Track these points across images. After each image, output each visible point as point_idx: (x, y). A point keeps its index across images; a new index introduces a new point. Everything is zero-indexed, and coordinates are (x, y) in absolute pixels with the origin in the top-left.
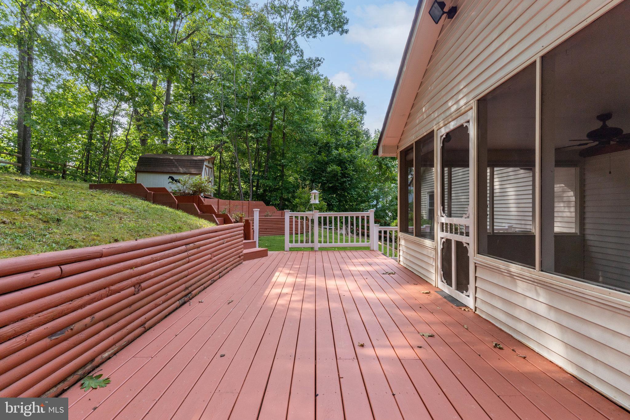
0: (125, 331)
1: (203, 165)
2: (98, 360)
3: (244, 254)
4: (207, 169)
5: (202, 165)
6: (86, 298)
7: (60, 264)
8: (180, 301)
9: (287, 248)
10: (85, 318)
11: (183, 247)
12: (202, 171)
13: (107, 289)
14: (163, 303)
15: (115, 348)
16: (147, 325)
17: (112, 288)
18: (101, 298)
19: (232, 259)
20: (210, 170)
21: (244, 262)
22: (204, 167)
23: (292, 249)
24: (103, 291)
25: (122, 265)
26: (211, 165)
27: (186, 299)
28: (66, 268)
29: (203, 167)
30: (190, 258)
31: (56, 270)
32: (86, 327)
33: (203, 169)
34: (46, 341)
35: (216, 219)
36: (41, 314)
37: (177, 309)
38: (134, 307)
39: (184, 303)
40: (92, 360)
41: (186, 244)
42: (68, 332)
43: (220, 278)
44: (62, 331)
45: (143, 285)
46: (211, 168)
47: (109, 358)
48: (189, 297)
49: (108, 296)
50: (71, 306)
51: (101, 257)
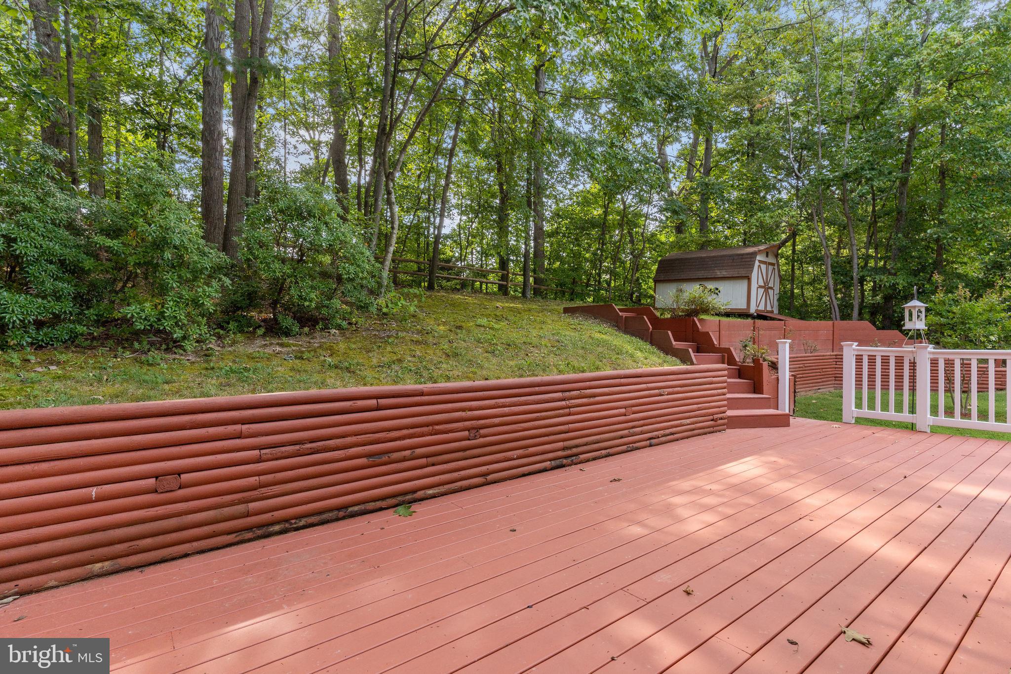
0: (455, 475)
1: (755, 261)
2: (420, 494)
3: (729, 417)
4: (763, 267)
5: (751, 261)
6: (405, 432)
7: (377, 397)
8: (553, 462)
9: (846, 417)
10: (405, 450)
11: (559, 395)
12: (752, 271)
13: (431, 428)
14: (517, 458)
15: (442, 489)
16: (490, 477)
17: (437, 427)
18: (423, 435)
19: (688, 421)
20: (771, 268)
21: (728, 431)
22: (757, 263)
23: (859, 421)
24: (425, 429)
25: (450, 406)
26: (771, 260)
27: (565, 461)
28: (382, 401)
29: (753, 265)
30: (571, 409)
31: (373, 402)
32: (404, 459)
33: (753, 268)
34: (363, 461)
35: (692, 354)
36: (359, 437)
37: (545, 470)
38: (468, 453)
39: (562, 466)
40: (414, 491)
41: (563, 391)
42: (385, 458)
43: (651, 445)
44: (380, 456)
45: (482, 431)
46: (773, 264)
47: (434, 496)
48: (572, 461)
49: (431, 435)
50: (388, 435)
51: (422, 395)
